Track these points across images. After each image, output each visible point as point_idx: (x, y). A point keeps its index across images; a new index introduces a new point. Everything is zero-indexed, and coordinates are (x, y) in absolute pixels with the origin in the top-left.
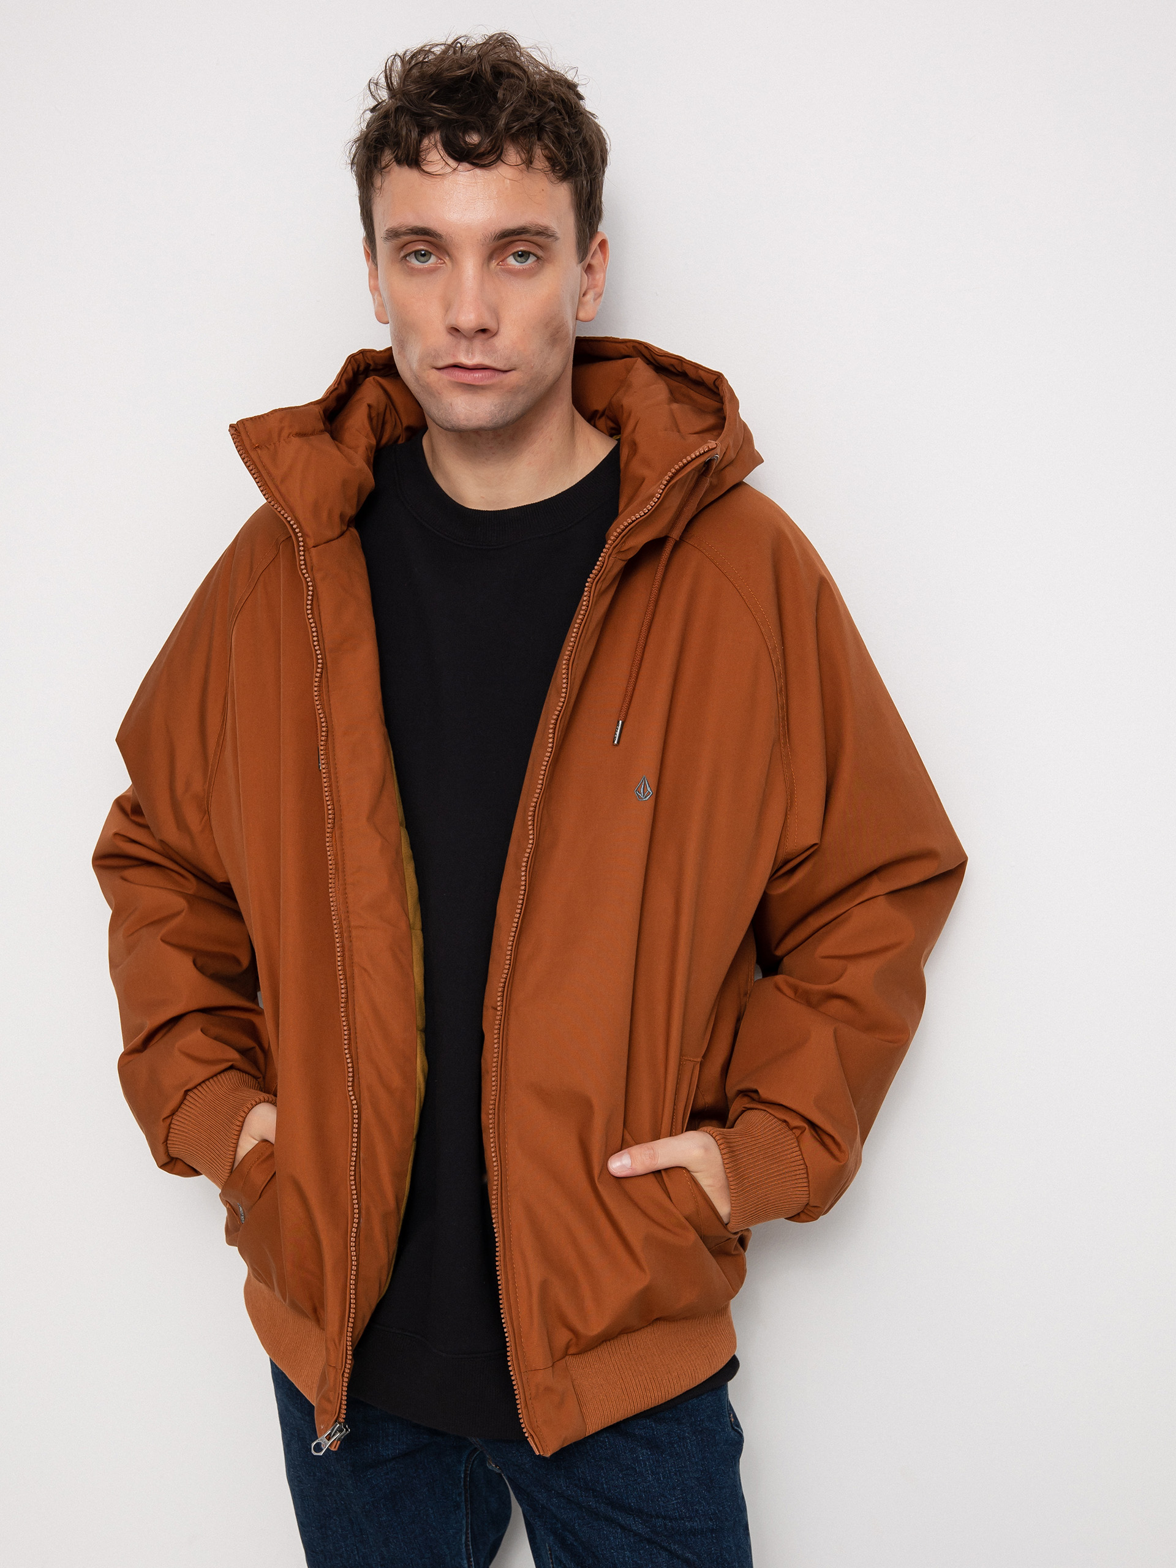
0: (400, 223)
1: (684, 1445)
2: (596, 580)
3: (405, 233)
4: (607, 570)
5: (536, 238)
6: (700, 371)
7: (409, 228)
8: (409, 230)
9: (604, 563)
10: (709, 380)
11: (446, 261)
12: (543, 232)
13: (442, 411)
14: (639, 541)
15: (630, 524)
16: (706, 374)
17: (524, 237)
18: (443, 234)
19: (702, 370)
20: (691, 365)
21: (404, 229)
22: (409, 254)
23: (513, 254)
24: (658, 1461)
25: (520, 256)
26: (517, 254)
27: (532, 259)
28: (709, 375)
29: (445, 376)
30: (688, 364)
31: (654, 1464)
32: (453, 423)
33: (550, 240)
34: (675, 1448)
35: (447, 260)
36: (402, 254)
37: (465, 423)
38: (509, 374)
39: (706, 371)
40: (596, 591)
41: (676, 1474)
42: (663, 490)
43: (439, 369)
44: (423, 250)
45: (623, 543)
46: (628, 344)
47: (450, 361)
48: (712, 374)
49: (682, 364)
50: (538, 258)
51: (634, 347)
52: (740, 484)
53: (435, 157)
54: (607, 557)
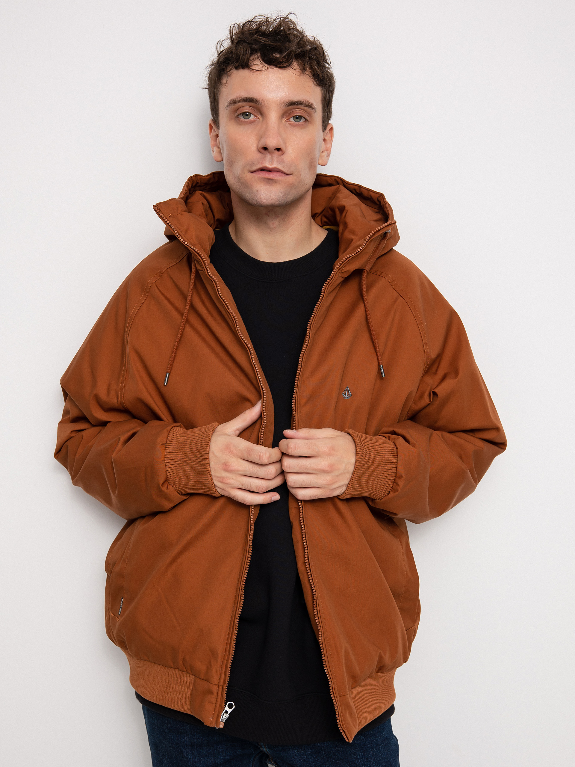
0: (237, 96)
1: (378, 749)
2: (328, 285)
3: (239, 101)
4: (334, 281)
5: (306, 108)
6: (370, 192)
7: (242, 98)
8: (242, 99)
9: (333, 277)
10: (375, 197)
11: (259, 118)
12: (309, 106)
13: (252, 195)
14: (352, 267)
15: (348, 258)
16: (373, 194)
17: (300, 107)
18: (260, 100)
19: (371, 191)
20: (365, 189)
21: (239, 99)
22: (239, 115)
23: (294, 117)
24: (367, 758)
25: (297, 118)
26: (295, 117)
27: (303, 120)
28: (375, 194)
29: (256, 175)
30: (364, 189)
31: (365, 760)
32: (258, 201)
33: (313, 111)
34: (374, 750)
35: (260, 116)
36: (236, 114)
37: (264, 201)
38: (289, 176)
39: (373, 192)
40: (327, 291)
41: (375, 765)
42: (367, 242)
43: (252, 172)
44: (248, 112)
45: (343, 268)
46: (332, 178)
47: (260, 166)
48: (377, 194)
49: (360, 189)
50: (306, 120)
51: (335, 179)
52: (392, 249)
53: (257, 63)
54: (335, 274)
